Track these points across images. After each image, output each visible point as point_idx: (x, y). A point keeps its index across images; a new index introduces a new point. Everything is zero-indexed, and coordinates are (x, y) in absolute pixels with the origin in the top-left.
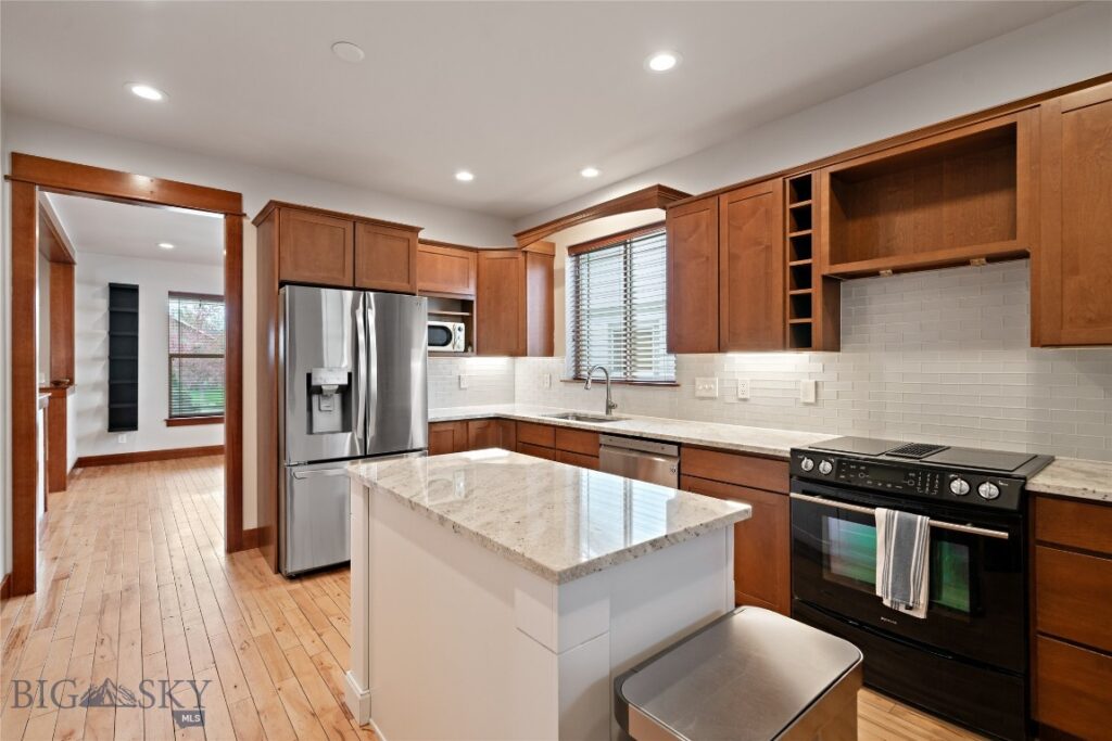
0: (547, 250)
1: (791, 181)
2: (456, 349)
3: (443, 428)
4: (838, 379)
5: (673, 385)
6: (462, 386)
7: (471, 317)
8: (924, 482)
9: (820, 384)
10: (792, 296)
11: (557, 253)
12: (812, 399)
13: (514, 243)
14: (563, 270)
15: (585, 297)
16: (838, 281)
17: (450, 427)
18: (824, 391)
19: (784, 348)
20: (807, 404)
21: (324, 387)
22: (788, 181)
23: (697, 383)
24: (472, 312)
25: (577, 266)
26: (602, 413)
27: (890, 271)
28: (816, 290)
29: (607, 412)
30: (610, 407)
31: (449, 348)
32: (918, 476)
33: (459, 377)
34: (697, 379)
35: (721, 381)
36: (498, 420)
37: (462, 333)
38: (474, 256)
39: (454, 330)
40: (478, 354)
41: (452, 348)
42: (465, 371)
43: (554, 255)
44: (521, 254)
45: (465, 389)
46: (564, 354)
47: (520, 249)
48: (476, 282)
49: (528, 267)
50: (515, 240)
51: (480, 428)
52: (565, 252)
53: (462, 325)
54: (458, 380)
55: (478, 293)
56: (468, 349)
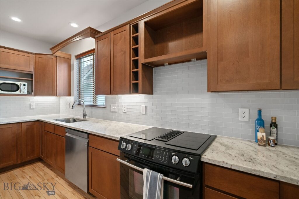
0: (67, 57)
1: (132, 26)
2: (22, 93)
4: (152, 105)
5: (104, 107)
6: (31, 108)
7: (32, 81)
8: (162, 156)
9: (147, 107)
10: (133, 72)
11: (72, 58)
12: (144, 113)
13: (50, 52)
14: (73, 64)
15: (82, 74)
16: (152, 68)
18: (148, 109)
19: (130, 93)
20: (143, 114)
22: (131, 25)
23: (111, 106)
24: (32, 78)
25: (80, 63)
26: (82, 118)
27: (167, 64)
28: (140, 69)
29: (84, 118)
30: (85, 116)
31: (18, 92)
32: (160, 153)
33: (30, 104)
34: (111, 105)
35: (118, 105)
36: (39, 121)
37: (26, 87)
38: (33, 56)
39: (21, 85)
40: (35, 95)
41: (20, 92)
42: (33, 102)
43: (71, 59)
44: (54, 57)
45: (33, 109)
46: (73, 95)
47: (53, 55)
48: (34, 66)
49: (57, 62)
50: (51, 51)
51: (29, 125)
52: (75, 58)
53: (26, 84)
54: (29, 106)
55: (35, 71)
56: (29, 93)
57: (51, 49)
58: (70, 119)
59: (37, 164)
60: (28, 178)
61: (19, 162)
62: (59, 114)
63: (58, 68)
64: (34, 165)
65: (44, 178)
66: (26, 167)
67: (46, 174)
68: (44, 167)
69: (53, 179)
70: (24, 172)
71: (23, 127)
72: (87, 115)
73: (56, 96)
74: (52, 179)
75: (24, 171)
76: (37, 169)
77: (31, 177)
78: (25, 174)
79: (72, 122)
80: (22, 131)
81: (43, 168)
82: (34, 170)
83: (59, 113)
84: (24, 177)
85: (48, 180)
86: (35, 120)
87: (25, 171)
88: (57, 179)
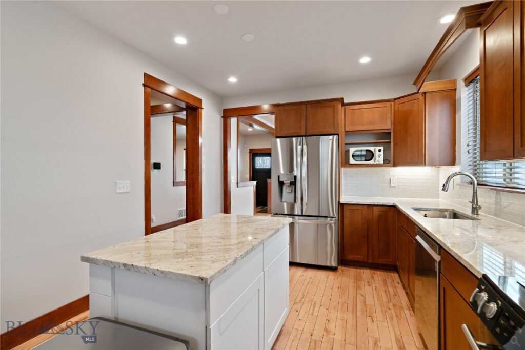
2: (377, 163)
3: (354, 208)
6: (392, 185)
7: (390, 142)
13: (414, 90)
17: (360, 208)
21: (284, 182)
24: (390, 139)
26: (468, 212)
29: (473, 212)
30: (475, 210)
31: (372, 162)
33: (390, 179)
37: (382, 153)
38: (391, 104)
39: (375, 151)
40: (394, 165)
41: (375, 162)
42: (394, 176)
43: (456, 89)
44: (421, 96)
45: (395, 187)
46: (460, 163)
47: (418, 92)
48: (393, 120)
49: (427, 103)
50: (414, 86)
51: (381, 211)
52: (463, 83)
53: (382, 148)
54: (389, 182)
55: (394, 127)
56: (387, 163)
57: (415, 84)
58: (446, 210)
59: (392, 274)
60: (374, 288)
61: (370, 261)
62: (437, 200)
63: (429, 114)
64: (389, 274)
65: (391, 299)
66: (378, 272)
67: (396, 295)
68: (398, 283)
69: (402, 308)
70: (373, 277)
71: (374, 212)
72: (480, 207)
73: (425, 164)
74: (400, 307)
75: (373, 275)
76: (389, 282)
77: (377, 288)
78: (373, 282)
79: (450, 218)
80: (373, 217)
81: (397, 285)
82: (385, 281)
83: (439, 198)
84: (370, 284)
85: (394, 306)
86: (390, 204)
87: (376, 277)
88: (407, 312)
